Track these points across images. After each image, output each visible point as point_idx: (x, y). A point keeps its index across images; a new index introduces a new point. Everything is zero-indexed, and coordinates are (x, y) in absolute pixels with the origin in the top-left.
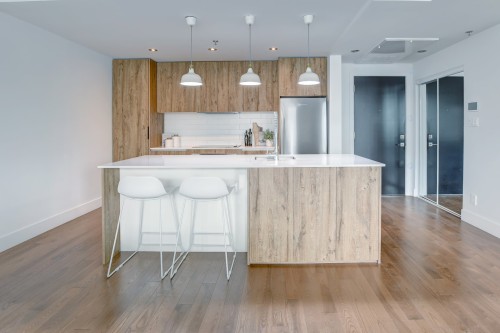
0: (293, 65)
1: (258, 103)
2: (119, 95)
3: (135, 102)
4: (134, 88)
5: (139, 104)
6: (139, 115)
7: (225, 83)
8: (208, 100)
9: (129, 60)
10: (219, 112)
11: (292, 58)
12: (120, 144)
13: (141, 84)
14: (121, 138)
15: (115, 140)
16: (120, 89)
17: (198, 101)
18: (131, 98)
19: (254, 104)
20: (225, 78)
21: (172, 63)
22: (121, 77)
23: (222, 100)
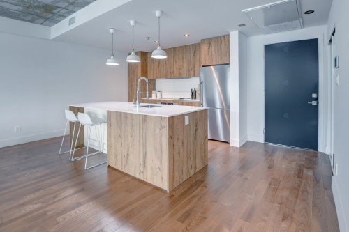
0: (210, 44)
1: (195, 71)
7: (177, 60)
8: (169, 71)
10: (174, 78)
11: (209, 39)
15: (129, 93)
17: (165, 72)
19: (192, 72)
20: (177, 57)
23: (176, 71)
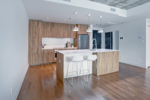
0: (81, 26)
1: (71, 36)
2: (32, 31)
3: (37, 34)
4: (37, 29)
5: (38, 35)
6: (38, 38)
8: (57, 34)
9: (35, 20)
11: (81, 24)
13: (39, 28)
14: (32, 46)
16: (32, 29)
17: (55, 34)
18: (36, 32)
20: (62, 28)
21: (47, 22)
22: (32, 26)
23: (61, 34)
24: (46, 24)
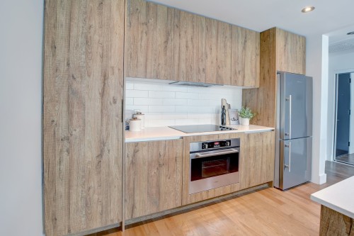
0: (286, 38)
1: (244, 77)
2: (62, 32)
3: (97, 50)
5: (105, 56)
12: (62, 132)
14: (63, 121)
16: (62, 18)
19: (240, 77)
23: (210, 68)
24: (144, 11)
